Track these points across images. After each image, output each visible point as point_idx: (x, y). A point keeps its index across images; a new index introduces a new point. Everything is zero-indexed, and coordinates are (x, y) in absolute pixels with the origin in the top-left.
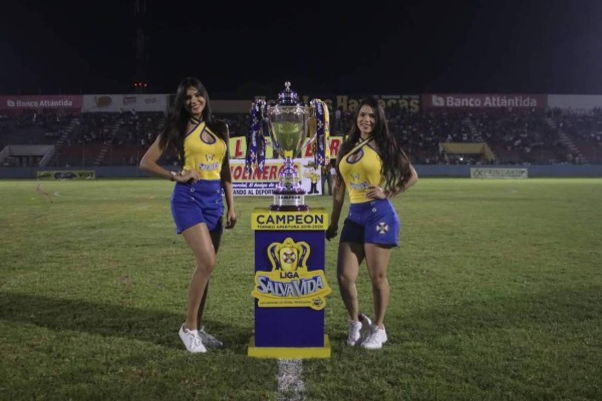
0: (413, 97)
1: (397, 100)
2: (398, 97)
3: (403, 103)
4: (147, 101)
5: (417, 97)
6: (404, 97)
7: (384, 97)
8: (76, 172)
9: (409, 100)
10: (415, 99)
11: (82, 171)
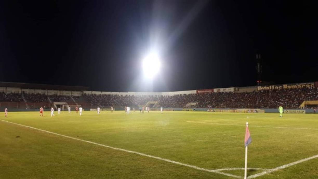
0: (312, 83)
1: (306, 85)
2: (306, 84)
3: (308, 86)
4: (229, 90)
5: (313, 83)
6: (308, 84)
7: (300, 84)
8: (189, 109)
9: (310, 85)
10: (312, 84)
11: (191, 109)
